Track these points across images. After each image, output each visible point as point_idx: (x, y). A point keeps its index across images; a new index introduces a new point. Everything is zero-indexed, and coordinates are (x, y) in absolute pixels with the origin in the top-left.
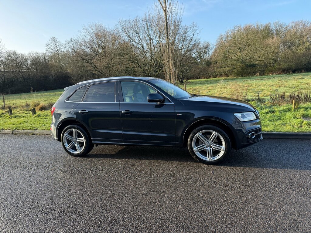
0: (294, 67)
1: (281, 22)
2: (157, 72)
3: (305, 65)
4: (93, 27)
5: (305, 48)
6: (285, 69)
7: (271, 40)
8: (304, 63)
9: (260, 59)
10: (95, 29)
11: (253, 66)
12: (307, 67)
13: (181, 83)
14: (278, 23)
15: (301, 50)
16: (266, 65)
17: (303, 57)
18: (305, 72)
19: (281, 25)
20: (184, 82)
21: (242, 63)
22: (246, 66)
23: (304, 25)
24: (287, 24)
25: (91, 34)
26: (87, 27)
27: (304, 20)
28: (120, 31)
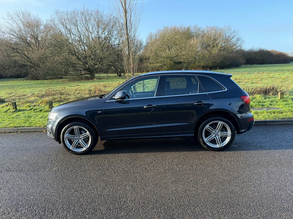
0: (211, 65)
1: (199, 26)
2: (96, 65)
3: (219, 63)
4: (19, 15)
5: (219, 49)
6: (204, 67)
7: (193, 41)
8: (218, 61)
9: (185, 57)
10: (21, 16)
11: (180, 63)
12: (220, 65)
13: (119, 76)
14: (197, 27)
15: (215, 51)
16: (189, 63)
17: (217, 57)
18: (219, 69)
19: (199, 29)
20: (122, 75)
21: (171, 60)
22: (174, 63)
23: (216, 30)
24: (203, 28)
25: (17, 22)
26: (12, 14)
27: (215, 26)
28: (57, 22)
